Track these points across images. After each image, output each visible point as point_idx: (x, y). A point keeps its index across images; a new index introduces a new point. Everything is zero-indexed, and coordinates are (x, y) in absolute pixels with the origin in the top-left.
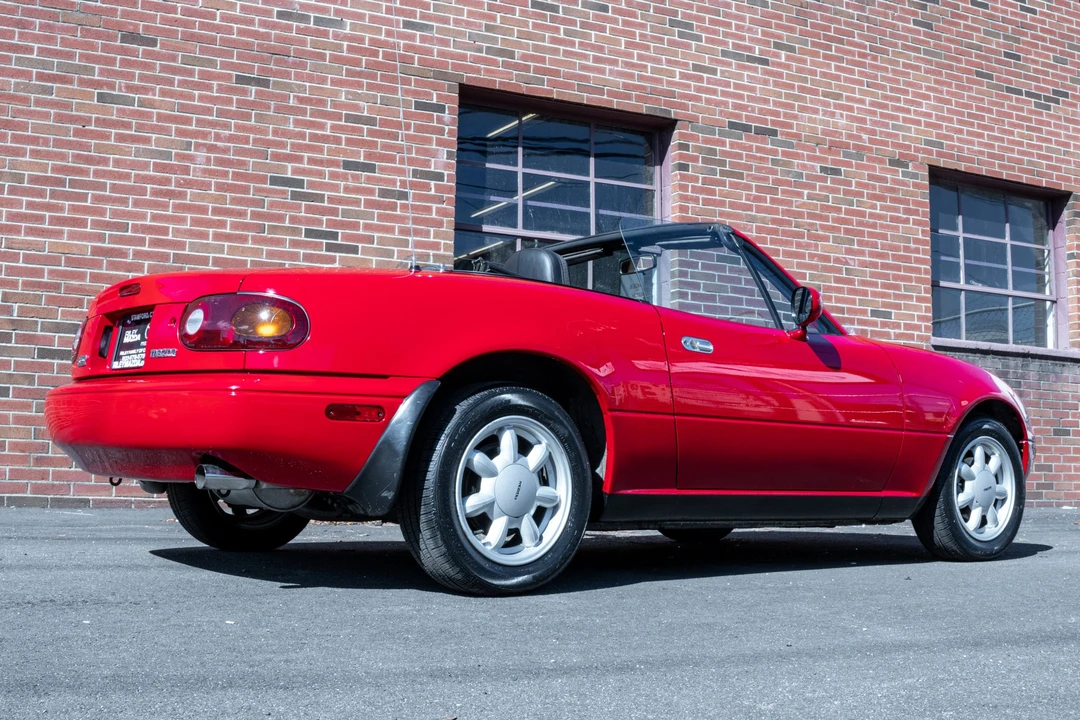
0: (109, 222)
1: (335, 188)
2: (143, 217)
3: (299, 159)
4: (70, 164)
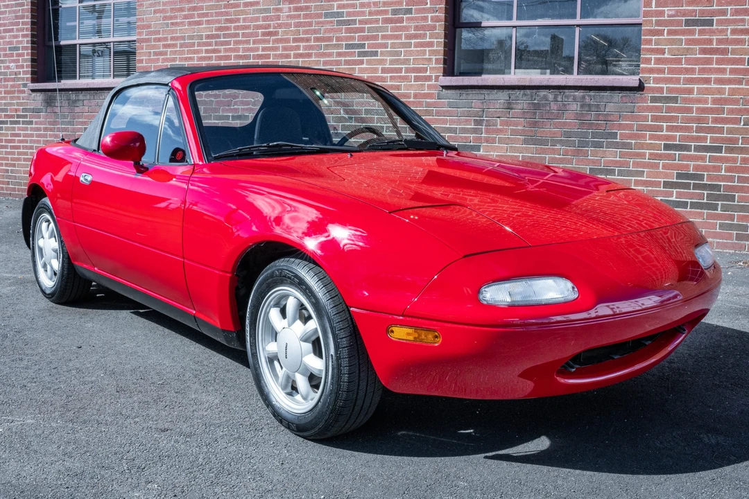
0: (242, 55)
1: (363, 13)
2: (257, 49)
4: (223, 25)
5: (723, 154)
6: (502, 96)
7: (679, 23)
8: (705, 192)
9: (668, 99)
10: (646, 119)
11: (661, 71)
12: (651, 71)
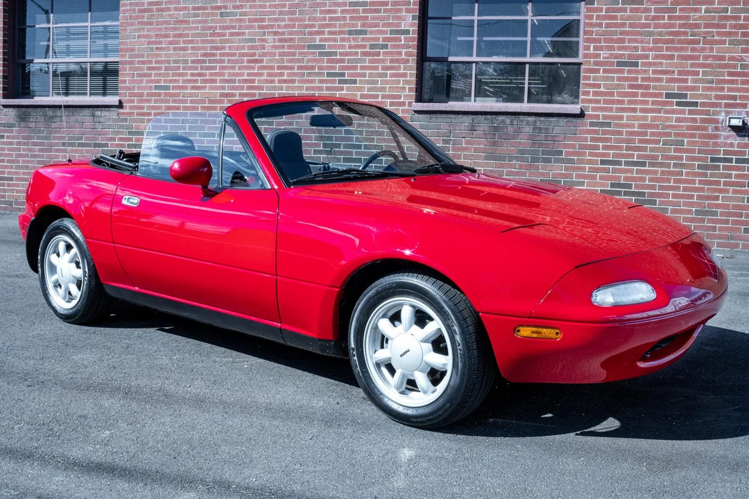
0: (227, 79)
1: (343, 47)
2: (243, 75)
3: (322, 33)
4: (209, 52)
5: (647, 168)
6: (467, 120)
7: (612, 64)
8: (633, 198)
9: (603, 124)
10: (586, 139)
11: (598, 102)
12: (590, 101)
